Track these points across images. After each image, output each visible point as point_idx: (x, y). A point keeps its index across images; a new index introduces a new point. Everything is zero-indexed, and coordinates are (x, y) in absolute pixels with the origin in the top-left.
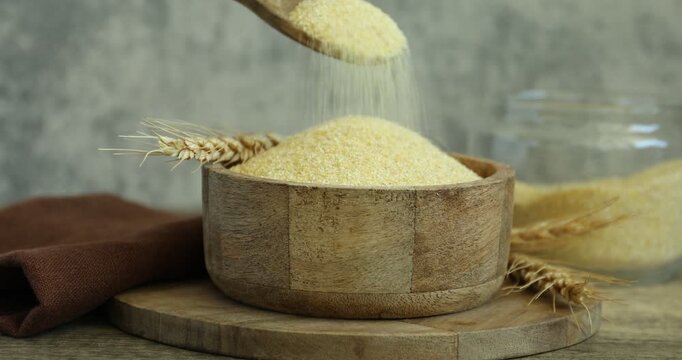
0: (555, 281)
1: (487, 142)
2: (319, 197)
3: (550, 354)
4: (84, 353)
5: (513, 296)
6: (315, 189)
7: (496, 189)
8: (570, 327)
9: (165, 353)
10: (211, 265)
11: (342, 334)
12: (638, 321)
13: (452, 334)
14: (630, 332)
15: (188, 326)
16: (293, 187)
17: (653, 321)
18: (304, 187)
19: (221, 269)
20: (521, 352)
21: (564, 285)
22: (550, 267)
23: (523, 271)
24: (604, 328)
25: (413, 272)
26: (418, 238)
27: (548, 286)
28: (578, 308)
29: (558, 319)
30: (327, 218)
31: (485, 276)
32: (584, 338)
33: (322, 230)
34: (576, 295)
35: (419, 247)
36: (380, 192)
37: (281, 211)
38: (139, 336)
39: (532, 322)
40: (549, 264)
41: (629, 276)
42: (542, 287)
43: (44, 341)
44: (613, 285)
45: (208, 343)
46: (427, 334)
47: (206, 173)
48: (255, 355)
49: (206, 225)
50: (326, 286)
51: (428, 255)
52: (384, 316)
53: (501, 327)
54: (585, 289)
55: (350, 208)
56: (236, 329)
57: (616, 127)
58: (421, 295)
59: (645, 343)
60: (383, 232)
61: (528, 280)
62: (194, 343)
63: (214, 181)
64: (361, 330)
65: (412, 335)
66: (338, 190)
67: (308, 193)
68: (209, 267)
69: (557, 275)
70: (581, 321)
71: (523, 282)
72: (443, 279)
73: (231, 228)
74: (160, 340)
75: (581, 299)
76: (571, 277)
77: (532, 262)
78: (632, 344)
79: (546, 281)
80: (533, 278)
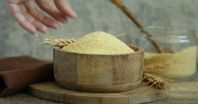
0: (157, 81)
1: (137, 41)
2: (85, 57)
3: (155, 102)
4: (20, 102)
5: (145, 86)
6: (84, 54)
7: (138, 55)
8: (161, 94)
9: (43, 102)
10: (56, 77)
11: (95, 96)
12: (181, 92)
13: (127, 96)
14: (179, 96)
15: (50, 94)
16: (78, 54)
17: (185, 92)
18: (81, 54)
19: (58, 78)
20: (147, 101)
21: (160, 82)
22: (155, 77)
23: (148, 78)
24: (171, 94)
25: (113, 79)
26: (114, 69)
27: (155, 83)
28: (164, 89)
29: (158, 92)
30: (88, 63)
31: (135, 80)
32: (165, 97)
33: (86, 67)
34: (163, 85)
35: (114, 72)
36: (103, 56)
37: (75, 61)
38: (36, 97)
39: (150, 93)
40: (155, 76)
41: (178, 80)
42: (153, 83)
43: (8, 98)
44: (174, 82)
45: (56, 99)
46: (120, 96)
47: (54, 50)
48: (70, 102)
49: (54, 65)
50: (87, 83)
51: (117, 74)
52: (105, 92)
53: (141, 94)
54: (166, 83)
55: (94, 60)
56: (64, 95)
57: (175, 37)
58: (115, 86)
59: (183, 99)
60: (104, 67)
61: (149, 81)
62: (52, 99)
63: (56, 52)
64: (101, 95)
65: (115, 97)
66: (91, 55)
67: (82, 56)
68: (55, 77)
69: (157, 79)
70: (165, 93)
71: (148, 81)
72: (122, 81)
73: (60, 66)
74: (42, 98)
75: (165, 86)
76: (162, 80)
77: (150, 75)
78: (179, 99)
79: (154, 81)
80: (150, 80)
